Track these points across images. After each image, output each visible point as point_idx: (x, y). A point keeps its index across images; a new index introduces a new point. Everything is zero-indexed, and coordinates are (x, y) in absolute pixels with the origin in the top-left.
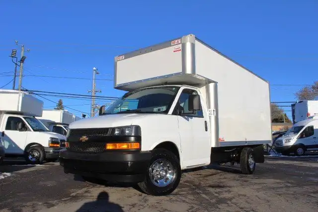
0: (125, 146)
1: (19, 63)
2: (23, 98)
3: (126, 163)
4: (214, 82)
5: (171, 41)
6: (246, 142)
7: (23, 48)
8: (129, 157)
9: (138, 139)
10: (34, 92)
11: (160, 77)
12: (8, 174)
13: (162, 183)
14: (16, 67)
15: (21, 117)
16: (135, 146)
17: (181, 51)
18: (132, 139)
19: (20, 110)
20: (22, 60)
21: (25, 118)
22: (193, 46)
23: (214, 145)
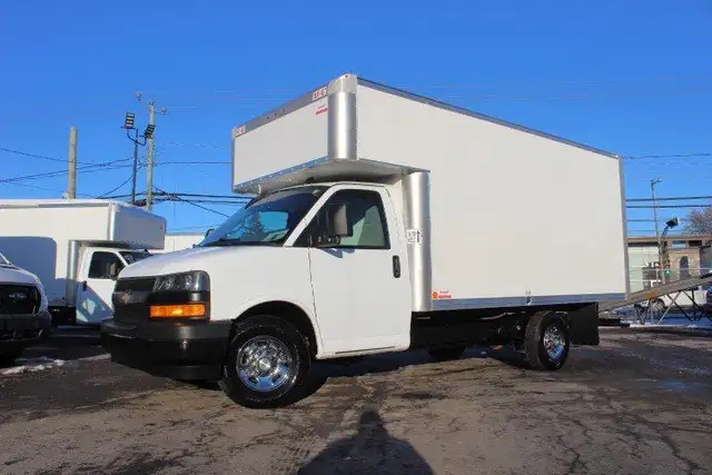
0: (178, 311)
1: (141, 140)
2: (117, 214)
3: (179, 343)
4: (418, 171)
5: (312, 92)
6: (528, 299)
7: (152, 107)
8: (185, 332)
9: (205, 296)
10: (182, 197)
11: (296, 168)
12: (59, 362)
13: (265, 384)
14: (136, 149)
15: (116, 251)
16: (197, 311)
17: (326, 113)
18: (195, 297)
19: (111, 239)
20: (148, 134)
21: (123, 254)
22: (352, 99)
23: (418, 308)
